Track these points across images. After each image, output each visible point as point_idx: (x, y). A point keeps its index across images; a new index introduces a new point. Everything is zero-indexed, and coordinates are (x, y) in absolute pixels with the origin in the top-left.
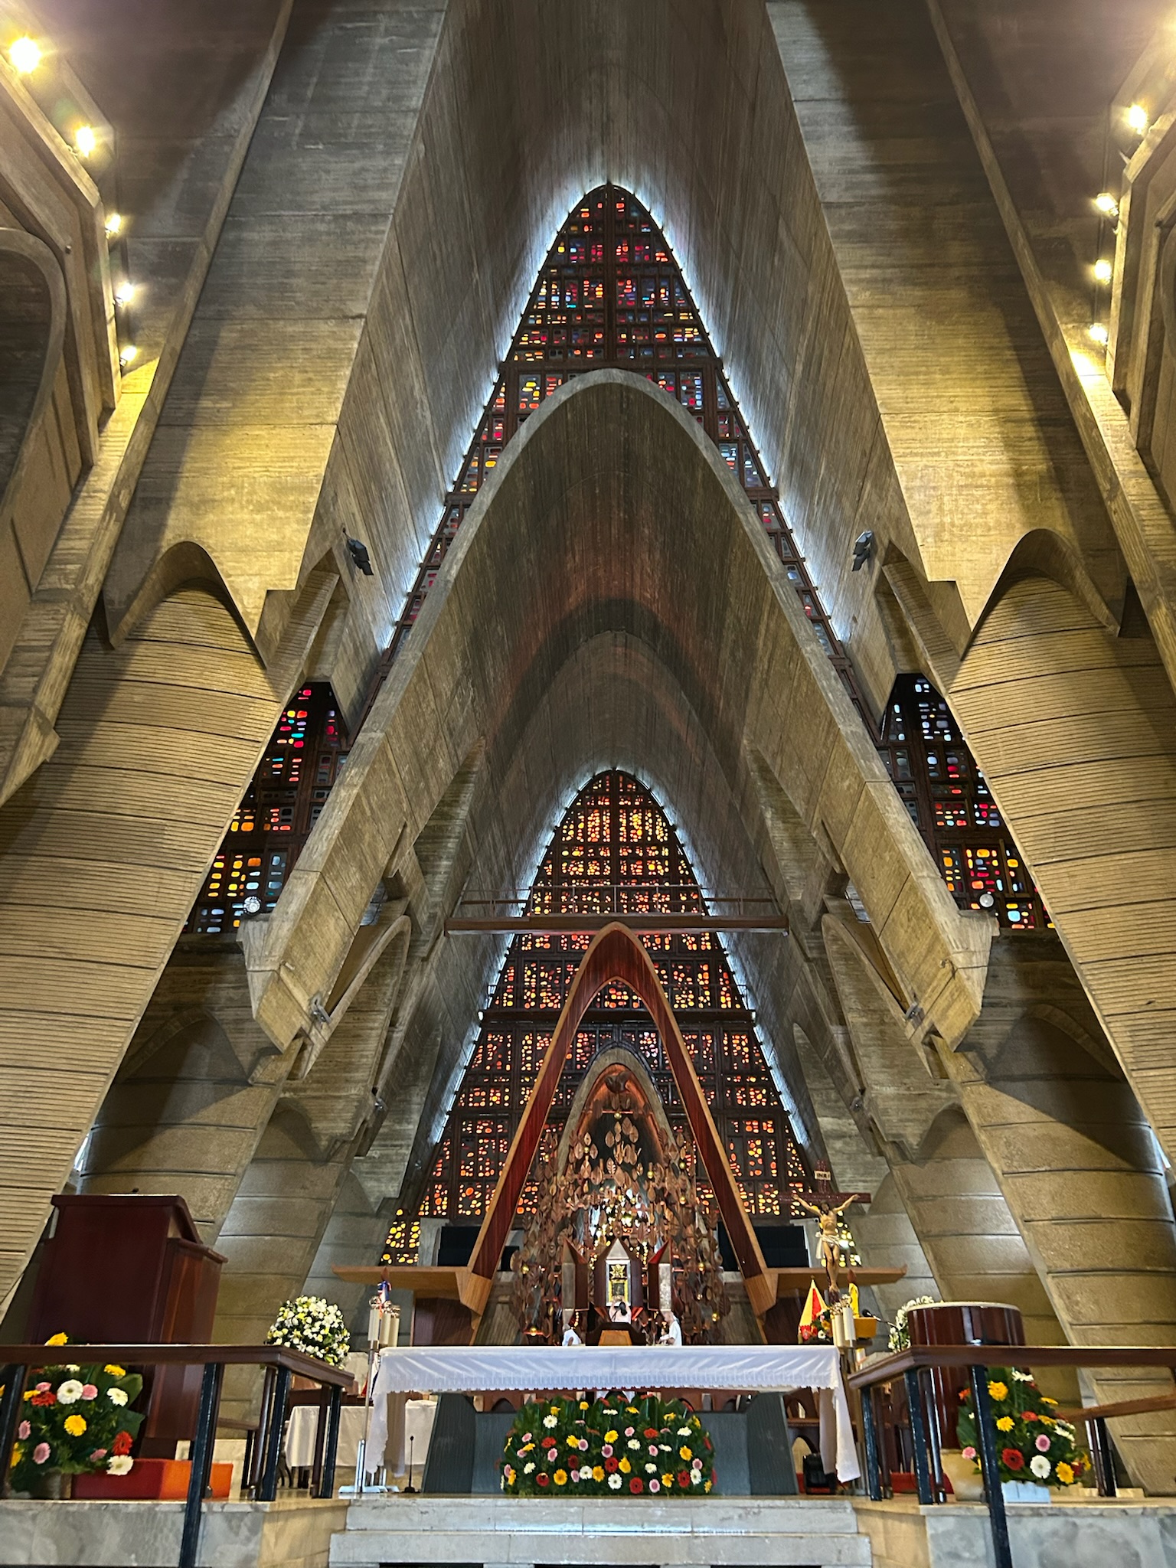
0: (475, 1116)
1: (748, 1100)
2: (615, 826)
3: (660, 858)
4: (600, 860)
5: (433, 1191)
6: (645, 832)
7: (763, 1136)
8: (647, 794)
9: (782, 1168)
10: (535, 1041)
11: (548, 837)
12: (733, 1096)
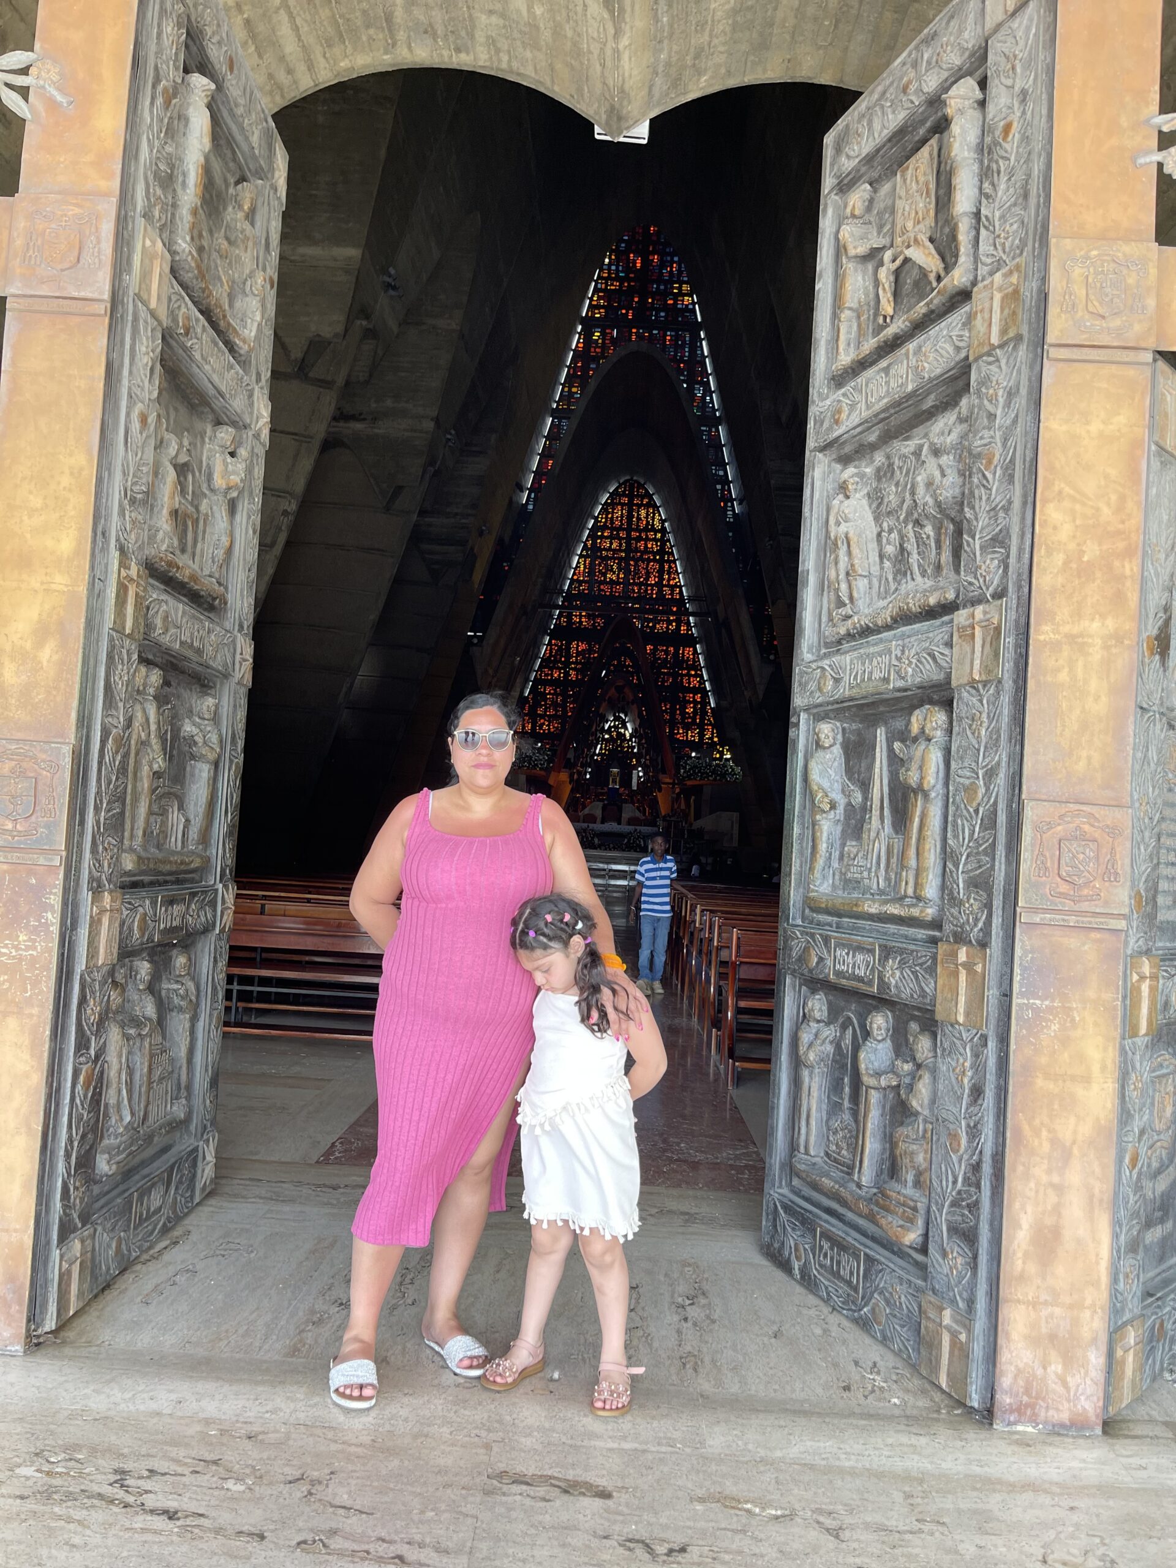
2: (630, 516)
3: (655, 540)
4: (620, 539)
6: (648, 522)
7: (695, 702)
8: (650, 497)
9: (702, 719)
10: (578, 646)
11: (590, 523)
12: (682, 680)
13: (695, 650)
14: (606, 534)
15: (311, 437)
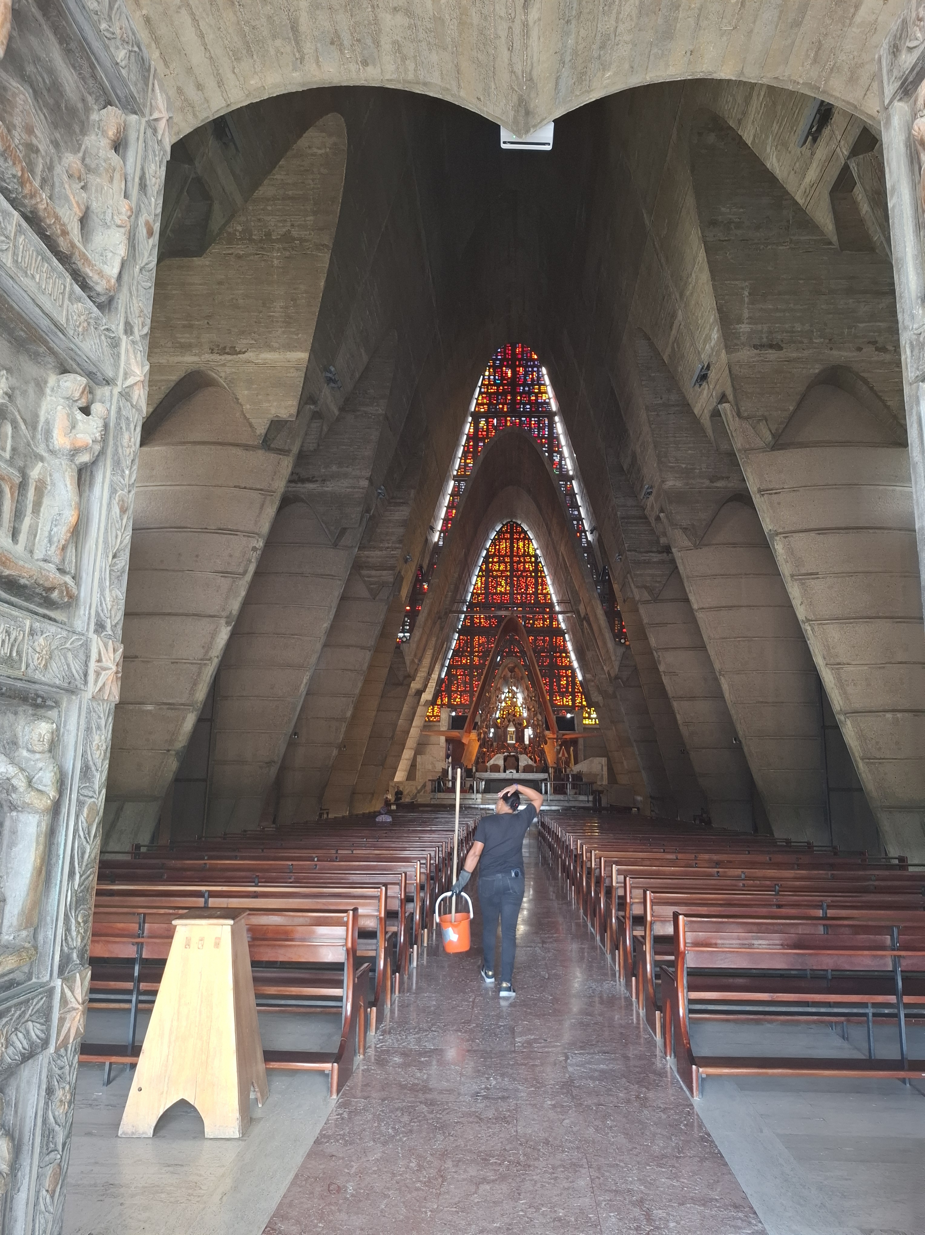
1: (562, 663)
2: (512, 547)
3: (531, 562)
4: (506, 563)
5: (442, 695)
7: (567, 676)
8: (525, 533)
11: (484, 553)
13: (564, 638)
14: (495, 560)
15: (274, 492)
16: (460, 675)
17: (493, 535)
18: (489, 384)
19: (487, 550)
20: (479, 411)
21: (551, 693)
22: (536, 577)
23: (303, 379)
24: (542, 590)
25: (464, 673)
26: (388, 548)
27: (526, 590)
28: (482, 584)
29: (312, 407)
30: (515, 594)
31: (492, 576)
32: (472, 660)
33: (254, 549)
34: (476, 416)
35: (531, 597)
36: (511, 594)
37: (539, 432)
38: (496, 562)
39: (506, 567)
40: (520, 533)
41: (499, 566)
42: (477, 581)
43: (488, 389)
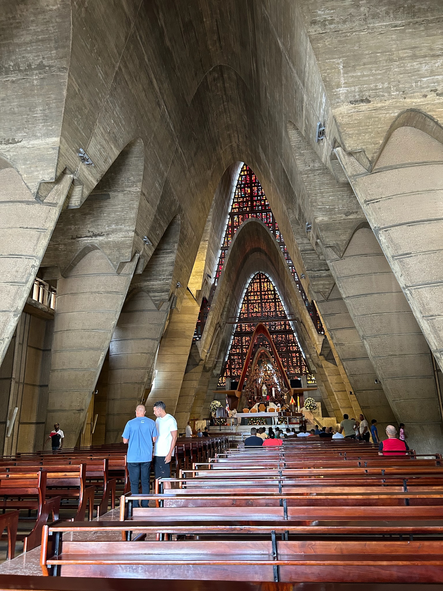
0: (233, 355)
1: (293, 349)
2: (261, 286)
3: (272, 294)
4: (258, 295)
5: (227, 371)
6: (268, 288)
7: (296, 357)
8: (267, 278)
9: (301, 363)
10: (245, 338)
11: (245, 291)
12: (290, 348)
13: (293, 335)
14: (252, 294)
15: (46, 230)
16: (236, 359)
17: (249, 281)
18: (238, 197)
19: (247, 289)
20: (234, 212)
21: (288, 367)
22: (275, 302)
23: (57, 154)
24: (279, 309)
25: (238, 357)
26: (164, 279)
27: (270, 309)
28: (245, 308)
29: (72, 176)
30: (264, 312)
31: (251, 303)
32: (242, 350)
33: (33, 266)
34: (232, 215)
35: (273, 313)
36: (262, 312)
37: (267, 220)
38: (252, 295)
39: (258, 297)
40: (265, 279)
41: (254, 297)
42: (242, 306)
43: (238, 200)
